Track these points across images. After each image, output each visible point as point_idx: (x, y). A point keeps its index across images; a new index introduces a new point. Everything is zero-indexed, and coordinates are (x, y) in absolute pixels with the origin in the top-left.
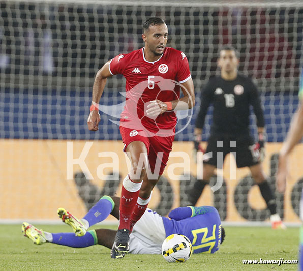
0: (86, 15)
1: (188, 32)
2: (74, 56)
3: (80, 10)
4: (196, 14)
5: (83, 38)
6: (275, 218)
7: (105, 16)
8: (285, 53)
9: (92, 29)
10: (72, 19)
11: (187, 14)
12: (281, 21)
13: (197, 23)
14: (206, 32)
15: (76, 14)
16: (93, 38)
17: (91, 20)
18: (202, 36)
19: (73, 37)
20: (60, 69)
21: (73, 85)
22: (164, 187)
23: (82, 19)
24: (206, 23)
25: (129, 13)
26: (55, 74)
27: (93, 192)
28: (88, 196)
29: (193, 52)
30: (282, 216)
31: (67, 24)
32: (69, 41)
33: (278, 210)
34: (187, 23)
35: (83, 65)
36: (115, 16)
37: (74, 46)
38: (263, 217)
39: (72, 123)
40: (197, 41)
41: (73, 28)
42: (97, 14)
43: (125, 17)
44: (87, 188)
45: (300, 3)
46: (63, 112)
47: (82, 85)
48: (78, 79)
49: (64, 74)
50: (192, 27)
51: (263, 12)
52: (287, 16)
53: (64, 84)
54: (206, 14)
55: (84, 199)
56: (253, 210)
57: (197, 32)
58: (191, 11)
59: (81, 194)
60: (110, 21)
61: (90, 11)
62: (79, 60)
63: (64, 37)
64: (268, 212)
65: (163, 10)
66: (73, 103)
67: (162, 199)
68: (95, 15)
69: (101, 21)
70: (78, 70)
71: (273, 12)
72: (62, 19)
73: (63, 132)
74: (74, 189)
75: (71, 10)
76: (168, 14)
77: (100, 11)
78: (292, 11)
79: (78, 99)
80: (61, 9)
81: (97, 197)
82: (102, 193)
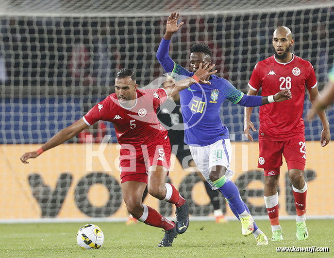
0: (36, 27)
1: (131, 41)
2: (26, 65)
3: (30, 23)
4: (139, 23)
5: (34, 48)
6: (218, 213)
7: (54, 28)
9: (42, 40)
10: (22, 31)
11: (130, 24)
12: (219, 28)
13: (140, 32)
14: (148, 40)
15: (26, 27)
16: (42, 49)
17: (41, 32)
18: (144, 44)
19: (24, 48)
20: (12, 78)
21: (25, 93)
22: (113, 186)
23: (32, 31)
24: (148, 32)
25: (76, 24)
26: (8, 83)
27: (46, 192)
28: (41, 196)
29: (137, 60)
30: (224, 211)
31: (18, 36)
32: (20, 52)
34: (130, 32)
35: (34, 74)
37: (25, 57)
38: (206, 212)
39: (25, 128)
40: (140, 49)
41: (24, 40)
42: (45, 26)
43: (72, 28)
44: (41, 189)
45: (236, 11)
46: (17, 118)
47: (34, 93)
48: (29, 87)
49: (17, 83)
50: (135, 36)
51: (202, 21)
52: (224, 24)
53: (17, 93)
54: (148, 23)
55: (38, 199)
56: (196, 206)
57: (140, 40)
58: (134, 21)
59: (35, 194)
60: (59, 32)
61: (39, 23)
62: (30, 69)
63: (16, 48)
65: (108, 21)
66: (25, 110)
67: (111, 197)
69: (50, 32)
70: (30, 78)
71: (211, 20)
72: (13, 31)
73: (17, 136)
74: (28, 190)
75: (21, 23)
76: (112, 24)
77: (49, 23)
78: (229, 19)
79: (30, 106)
80: (12, 22)
81: (51, 197)
82: (55, 193)
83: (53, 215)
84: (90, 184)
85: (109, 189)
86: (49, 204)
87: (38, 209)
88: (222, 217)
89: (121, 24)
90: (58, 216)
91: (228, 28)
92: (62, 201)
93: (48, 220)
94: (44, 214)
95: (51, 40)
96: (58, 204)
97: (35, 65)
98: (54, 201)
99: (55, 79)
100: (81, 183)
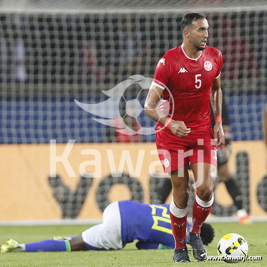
0: (55, 24)
1: (153, 38)
2: (45, 63)
3: (49, 20)
4: (161, 20)
6: (242, 213)
7: (74, 25)
8: (247, 55)
9: (61, 37)
10: (41, 28)
11: (152, 20)
12: (242, 25)
13: (161, 28)
14: (170, 37)
15: (45, 24)
16: (62, 46)
17: (60, 29)
18: (166, 41)
19: (44, 46)
20: (32, 76)
21: (44, 91)
22: (135, 186)
23: (51, 29)
24: (170, 29)
25: (96, 21)
26: (27, 81)
27: (67, 193)
28: (61, 197)
30: (248, 211)
31: (38, 33)
32: (40, 50)
33: (245, 205)
34: (152, 29)
35: (53, 72)
36: (83, 25)
37: (45, 55)
38: (230, 213)
39: (45, 127)
41: (43, 37)
42: (65, 23)
43: (92, 25)
44: (61, 190)
46: (36, 118)
47: (53, 91)
48: (49, 86)
49: (36, 81)
50: (157, 33)
51: (225, 17)
52: (247, 20)
53: (36, 91)
54: (170, 20)
55: (58, 200)
56: (220, 206)
57: (162, 37)
58: (156, 18)
59: (55, 195)
60: (79, 29)
61: (58, 20)
62: (49, 67)
63: (34, 46)
64: (235, 208)
65: (129, 18)
66: (45, 109)
67: (133, 198)
69: (69, 29)
70: (49, 76)
71: (234, 16)
72: (32, 28)
73: (37, 136)
74: (48, 191)
75: (40, 20)
76: (133, 21)
77: (68, 20)
78: (252, 15)
79: (49, 104)
80: (31, 19)
81: (71, 198)
82: (76, 194)
83: (74, 216)
84: (111, 184)
85: (131, 190)
86: (70, 205)
87: (58, 210)
88: (247, 217)
89: (143, 20)
90: (79, 217)
91: (252, 24)
92: (83, 202)
93: (69, 221)
94: (64, 215)
95: (70, 38)
96: (79, 205)
97: (54, 63)
98: (74, 202)
99: (75, 77)
100: (102, 184)
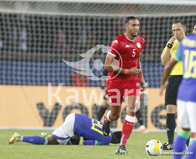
0: (44, 20)
1: (97, 30)
2: (37, 41)
3: (41, 18)
4: (102, 20)
5: (42, 32)
6: (142, 127)
7: (54, 21)
9: (47, 28)
10: (36, 22)
11: (97, 20)
12: (147, 24)
13: (102, 25)
14: (107, 30)
15: (38, 20)
16: (47, 33)
17: (46, 23)
18: (104, 32)
19: (37, 32)
20: (30, 48)
21: (37, 57)
22: (84, 110)
23: (41, 23)
24: (107, 25)
25: (66, 19)
26: (27, 51)
27: (47, 113)
28: (44, 115)
29: (100, 40)
30: (146, 126)
31: (34, 25)
32: (35, 34)
33: (144, 123)
34: (97, 25)
35: (42, 47)
36: (59, 21)
37: (37, 37)
38: (136, 127)
39: (36, 77)
40: (102, 34)
41: (37, 27)
43: (64, 21)
44: (44, 111)
45: (157, 15)
46: (31, 71)
47: (41, 57)
48: (39, 54)
49: (32, 51)
50: (99, 27)
52: (149, 22)
53: (32, 56)
54: (107, 20)
55: (42, 117)
57: (102, 30)
58: (99, 19)
60: (56, 24)
61: (46, 18)
62: (40, 44)
63: (32, 32)
64: (139, 124)
65: (84, 18)
66: (36, 66)
68: (49, 21)
69: (51, 23)
70: (39, 49)
71: (142, 19)
72: (31, 22)
73: (31, 81)
74: (37, 111)
75: (36, 18)
76: (87, 20)
77: (51, 18)
78: (152, 19)
79: (39, 64)
80: (31, 17)
81: (49, 115)
82: (52, 113)
84: (72, 109)
86: (48, 119)
88: (145, 130)
89: (92, 20)
91: (152, 24)
92: (55, 118)
93: (47, 128)
94: (45, 125)
95: (52, 28)
96: (53, 120)
97: (42, 42)
98: (51, 118)
99: (54, 49)
